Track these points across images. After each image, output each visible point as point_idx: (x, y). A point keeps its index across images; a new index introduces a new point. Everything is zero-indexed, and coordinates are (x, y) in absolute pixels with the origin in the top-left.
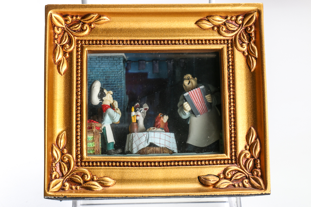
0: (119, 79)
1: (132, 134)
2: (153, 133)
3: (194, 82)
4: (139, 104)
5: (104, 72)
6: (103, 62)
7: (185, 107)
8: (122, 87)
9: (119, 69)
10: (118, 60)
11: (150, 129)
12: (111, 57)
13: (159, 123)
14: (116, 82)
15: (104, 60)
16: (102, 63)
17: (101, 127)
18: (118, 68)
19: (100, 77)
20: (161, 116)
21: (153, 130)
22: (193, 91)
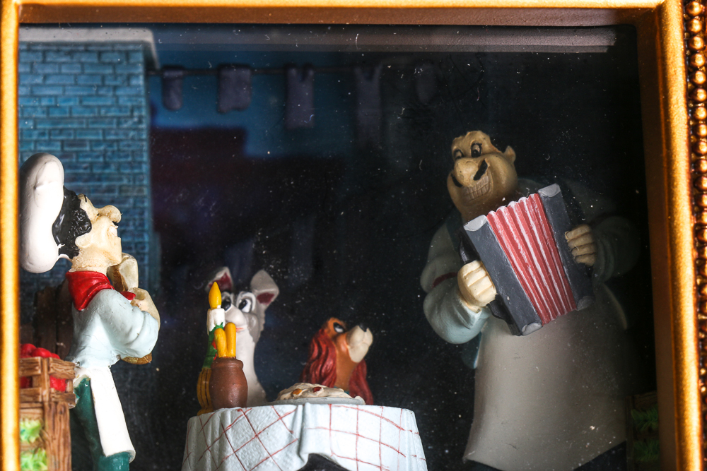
0: (127, 156)
1: (218, 414)
2: (322, 410)
3: (502, 167)
4: (229, 275)
5: (56, 121)
6: (48, 70)
7: (470, 283)
8: (140, 191)
9: (129, 104)
10: (120, 63)
11: (297, 391)
12: (87, 47)
13: (329, 363)
14: (113, 167)
15: (55, 63)
16: (46, 77)
17: (72, 380)
18: (121, 101)
19: (36, 142)
20: (339, 330)
21: (311, 395)
22: (511, 211)
